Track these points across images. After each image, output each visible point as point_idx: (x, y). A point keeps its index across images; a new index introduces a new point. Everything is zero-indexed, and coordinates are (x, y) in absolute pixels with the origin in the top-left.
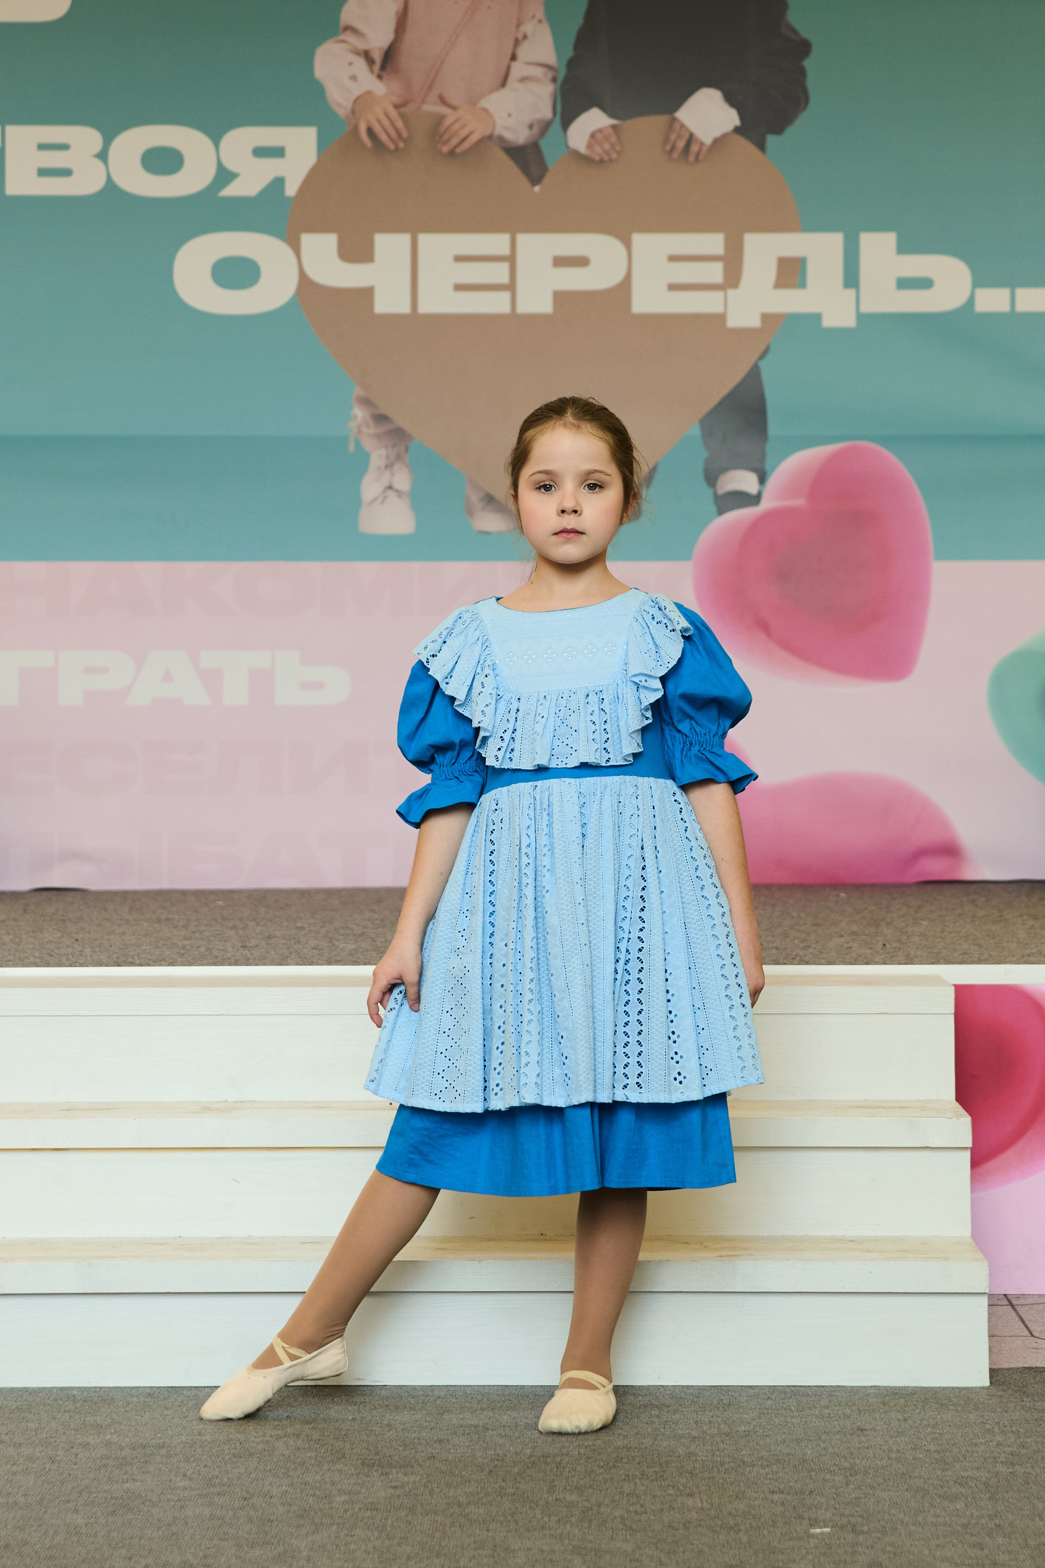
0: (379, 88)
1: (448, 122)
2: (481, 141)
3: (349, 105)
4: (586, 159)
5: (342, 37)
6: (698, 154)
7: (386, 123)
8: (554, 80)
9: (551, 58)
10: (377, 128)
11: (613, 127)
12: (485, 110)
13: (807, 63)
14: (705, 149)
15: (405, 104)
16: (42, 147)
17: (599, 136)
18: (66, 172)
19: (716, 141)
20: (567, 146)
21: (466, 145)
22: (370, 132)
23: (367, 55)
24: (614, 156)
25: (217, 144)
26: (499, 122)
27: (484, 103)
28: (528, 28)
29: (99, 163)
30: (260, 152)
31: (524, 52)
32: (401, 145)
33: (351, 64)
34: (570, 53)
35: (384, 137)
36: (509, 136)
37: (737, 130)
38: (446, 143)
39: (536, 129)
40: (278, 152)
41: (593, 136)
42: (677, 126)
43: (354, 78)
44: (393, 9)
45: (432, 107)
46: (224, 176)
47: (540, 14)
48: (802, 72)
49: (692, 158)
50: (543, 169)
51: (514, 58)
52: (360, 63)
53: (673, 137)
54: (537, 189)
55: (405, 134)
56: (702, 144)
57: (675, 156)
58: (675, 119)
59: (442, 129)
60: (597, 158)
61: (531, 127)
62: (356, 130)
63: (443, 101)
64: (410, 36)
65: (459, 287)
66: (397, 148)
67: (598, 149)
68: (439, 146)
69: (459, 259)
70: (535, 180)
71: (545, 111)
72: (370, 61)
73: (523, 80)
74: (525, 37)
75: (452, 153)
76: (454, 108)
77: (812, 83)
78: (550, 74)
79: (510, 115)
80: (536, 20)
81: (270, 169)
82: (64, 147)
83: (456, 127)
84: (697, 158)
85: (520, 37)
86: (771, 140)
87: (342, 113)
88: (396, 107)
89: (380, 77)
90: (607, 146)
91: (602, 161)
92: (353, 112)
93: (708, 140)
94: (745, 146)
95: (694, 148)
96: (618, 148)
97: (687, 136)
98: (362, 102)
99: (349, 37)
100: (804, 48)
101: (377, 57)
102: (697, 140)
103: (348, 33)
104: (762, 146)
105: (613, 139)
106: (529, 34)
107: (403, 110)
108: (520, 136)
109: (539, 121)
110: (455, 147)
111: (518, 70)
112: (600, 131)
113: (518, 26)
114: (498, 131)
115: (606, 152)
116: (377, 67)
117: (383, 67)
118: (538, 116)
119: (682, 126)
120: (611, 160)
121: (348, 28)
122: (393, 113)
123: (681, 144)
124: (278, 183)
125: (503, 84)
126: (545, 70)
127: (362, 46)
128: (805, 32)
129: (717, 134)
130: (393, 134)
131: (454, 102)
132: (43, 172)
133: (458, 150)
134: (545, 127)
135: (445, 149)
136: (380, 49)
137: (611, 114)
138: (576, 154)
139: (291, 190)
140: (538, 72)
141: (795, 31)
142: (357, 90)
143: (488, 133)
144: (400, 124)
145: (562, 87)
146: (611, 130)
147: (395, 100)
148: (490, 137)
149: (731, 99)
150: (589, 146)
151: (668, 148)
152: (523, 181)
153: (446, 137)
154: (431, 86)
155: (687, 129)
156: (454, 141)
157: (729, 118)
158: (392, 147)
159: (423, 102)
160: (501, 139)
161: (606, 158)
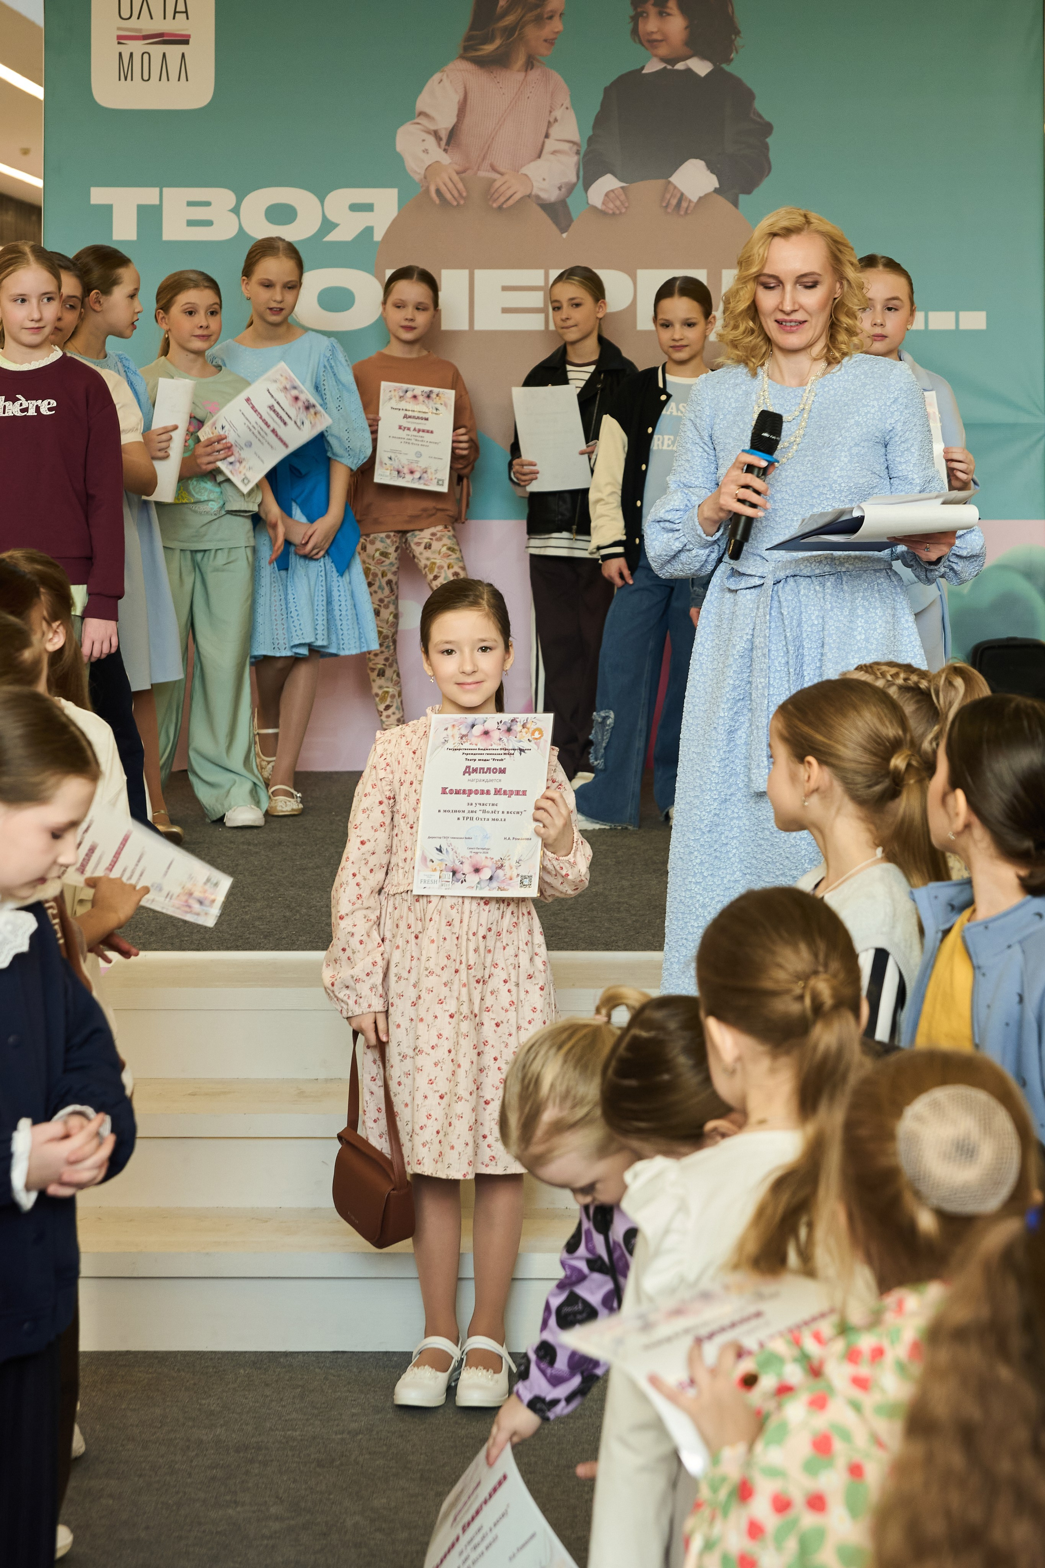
0: (445, 159)
1: (497, 184)
2: (522, 198)
3: (423, 172)
4: (603, 213)
5: (417, 120)
6: (687, 209)
7: (450, 185)
8: (578, 153)
9: (576, 138)
10: (443, 189)
11: (622, 188)
12: (526, 175)
13: (770, 140)
14: (692, 205)
15: (464, 171)
16: (190, 204)
17: (612, 195)
18: (209, 223)
19: (700, 198)
20: (588, 203)
21: (511, 202)
22: (438, 192)
23: (436, 134)
24: (623, 210)
25: (322, 202)
26: (535, 184)
27: (524, 170)
28: (558, 113)
29: (233, 216)
30: (355, 208)
31: (555, 131)
32: (462, 202)
33: (424, 140)
34: (590, 133)
35: (448, 196)
36: (543, 195)
37: (716, 191)
38: (495, 200)
39: (563, 190)
40: (368, 208)
41: (607, 195)
42: (671, 188)
43: (426, 151)
44: (455, 99)
45: (485, 174)
46: (328, 225)
47: (567, 103)
48: (766, 147)
49: (682, 213)
50: (570, 221)
51: (547, 136)
52: (431, 140)
53: (668, 196)
54: (564, 235)
55: (464, 194)
56: (690, 201)
57: (669, 210)
58: (670, 182)
59: (492, 191)
60: (611, 212)
61: (560, 188)
62: (427, 190)
63: (493, 169)
64: (468, 121)
65: (505, 310)
66: (458, 204)
67: (611, 205)
68: (490, 203)
69: (505, 288)
70: (563, 230)
71: (571, 176)
72: (438, 138)
73: (554, 152)
74: (556, 120)
75: (500, 208)
76: (502, 174)
77: (772, 155)
78: (575, 148)
79: (544, 179)
80: (564, 106)
81: (362, 220)
82: (208, 204)
83: (503, 188)
84: (686, 213)
85: (552, 120)
86: (742, 198)
87: (417, 178)
88: (458, 173)
89: (445, 150)
90: (618, 203)
91: (614, 214)
92: (425, 178)
93: (695, 199)
94: (722, 203)
95: (684, 204)
96: (627, 205)
97: (678, 195)
98: (432, 169)
99: (422, 120)
100: (767, 129)
101: (444, 135)
102: (686, 198)
103: (421, 117)
104: (735, 204)
105: (623, 197)
106: (559, 118)
107: (463, 175)
108: (551, 195)
109: (567, 184)
110: (503, 204)
111: (550, 144)
112: (613, 191)
113: (551, 112)
114: (535, 191)
115: (618, 208)
116: (443, 143)
117: (448, 143)
118: (566, 180)
119: (675, 187)
120: (621, 213)
121: (421, 114)
122: (456, 178)
123: (674, 202)
124: (368, 231)
125: (539, 156)
126: (571, 145)
127: (433, 127)
128: (767, 118)
129: (702, 195)
130: (456, 194)
131: (502, 170)
132: (191, 223)
133: (505, 206)
134: (571, 188)
135: (495, 205)
136: (446, 129)
137: (621, 180)
138: (594, 208)
139: (378, 236)
140: (566, 146)
141: (760, 116)
142: (428, 160)
143: (528, 193)
144: (460, 186)
145: (584, 157)
146: (621, 190)
147: (457, 167)
148: (529, 196)
149: (712, 168)
150: (603, 203)
151: (664, 204)
152: (554, 228)
153: (496, 196)
154: (484, 159)
155: (679, 190)
156: (502, 199)
157: (711, 182)
158: (455, 203)
159: (478, 170)
160: (538, 197)
161: (618, 212)
